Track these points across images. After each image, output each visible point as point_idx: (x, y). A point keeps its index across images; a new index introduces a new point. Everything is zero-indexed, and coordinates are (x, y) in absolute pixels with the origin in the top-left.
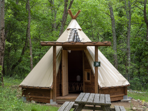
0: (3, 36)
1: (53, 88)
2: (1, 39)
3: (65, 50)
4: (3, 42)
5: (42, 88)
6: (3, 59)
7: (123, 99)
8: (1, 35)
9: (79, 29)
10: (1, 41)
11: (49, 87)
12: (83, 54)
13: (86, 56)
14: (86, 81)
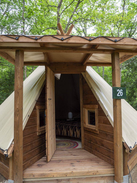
12: (80, 79)
13: (86, 82)
14: (86, 127)
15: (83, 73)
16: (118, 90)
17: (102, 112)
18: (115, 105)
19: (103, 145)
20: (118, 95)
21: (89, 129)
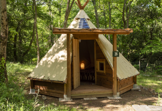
0: (5, 21)
1: (67, 82)
2: (3, 24)
3: (76, 40)
4: (5, 28)
5: (54, 82)
6: (5, 49)
7: (133, 88)
8: (2, 19)
9: (88, 19)
10: (3, 27)
11: (63, 81)
12: (95, 43)
13: (98, 45)
14: (98, 71)
15: (96, 40)
16: (115, 53)
17: (107, 63)
18: (114, 60)
19: (108, 80)
20: (115, 55)
21: (100, 73)
